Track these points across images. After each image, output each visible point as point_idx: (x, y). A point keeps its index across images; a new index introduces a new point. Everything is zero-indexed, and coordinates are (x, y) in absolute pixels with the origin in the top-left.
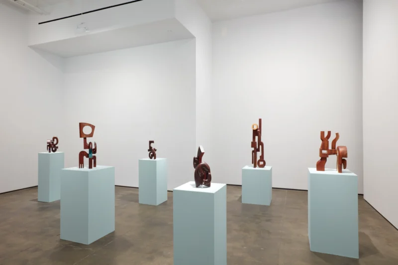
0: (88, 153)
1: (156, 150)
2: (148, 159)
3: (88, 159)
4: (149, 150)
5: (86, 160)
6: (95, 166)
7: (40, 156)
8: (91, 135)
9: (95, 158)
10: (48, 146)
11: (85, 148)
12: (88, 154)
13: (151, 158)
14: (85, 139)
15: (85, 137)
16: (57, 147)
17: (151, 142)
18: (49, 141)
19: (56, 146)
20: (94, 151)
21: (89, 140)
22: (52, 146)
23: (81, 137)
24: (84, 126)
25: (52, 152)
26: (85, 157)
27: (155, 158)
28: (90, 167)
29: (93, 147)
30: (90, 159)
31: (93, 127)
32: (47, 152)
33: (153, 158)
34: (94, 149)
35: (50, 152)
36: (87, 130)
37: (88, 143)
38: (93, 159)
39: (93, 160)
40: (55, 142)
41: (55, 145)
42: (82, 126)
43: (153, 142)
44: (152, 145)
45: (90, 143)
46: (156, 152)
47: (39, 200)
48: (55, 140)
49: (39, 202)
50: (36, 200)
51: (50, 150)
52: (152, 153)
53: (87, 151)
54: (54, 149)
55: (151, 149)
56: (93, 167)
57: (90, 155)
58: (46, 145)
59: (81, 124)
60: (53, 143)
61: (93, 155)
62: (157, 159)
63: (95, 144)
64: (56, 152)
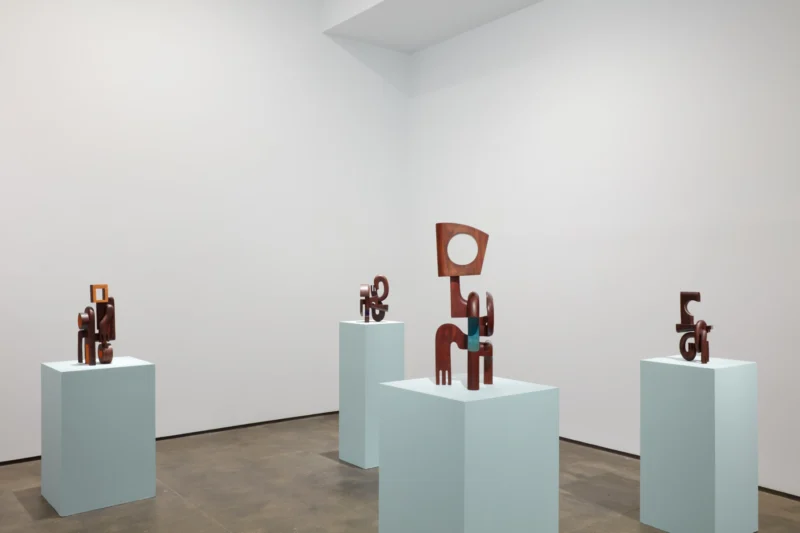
0: (465, 331)
1: (708, 329)
2: (677, 360)
3: (465, 352)
4: (679, 328)
5: (459, 356)
6: (488, 380)
7: (345, 329)
8: (475, 268)
9: (487, 350)
10: (362, 302)
11: (455, 314)
12: (466, 336)
13: (689, 357)
14: (455, 280)
15: (454, 272)
16: (386, 307)
17: (687, 298)
18: (365, 288)
19: (384, 302)
20: (486, 325)
21: (467, 285)
22: (373, 304)
23: (441, 274)
24: (451, 235)
25: (372, 322)
26: (454, 346)
27: (705, 359)
28: (473, 384)
29: (483, 313)
30: (470, 354)
31: (482, 239)
32: (361, 321)
33: (698, 357)
34: (485, 319)
35: (367, 320)
36: (462, 250)
37: (465, 295)
38: (480, 353)
39: (482, 359)
40: (380, 292)
41: (379, 301)
42: (444, 233)
43: (696, 297)
44: (692, 307)
45: (473, 296)
46: (710, 337)
47: (341, 457)
48: (381, 284)
49: (342, 462)
50: (334, 455)
51: (367, 313)
52: (695, 339)
53: (462, 324)
54: (377, 312)
55: (686, 323)
56: (482, 384)
57: (470, 340)
58: (358, 299)
59: (440, 227)
60: (374, 293)
61: (483, 339)
62: (714, 363)
63: (489, 301)
64: (383, 322)
